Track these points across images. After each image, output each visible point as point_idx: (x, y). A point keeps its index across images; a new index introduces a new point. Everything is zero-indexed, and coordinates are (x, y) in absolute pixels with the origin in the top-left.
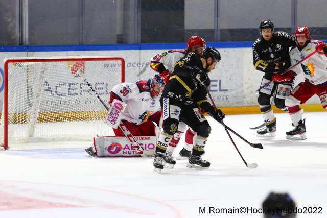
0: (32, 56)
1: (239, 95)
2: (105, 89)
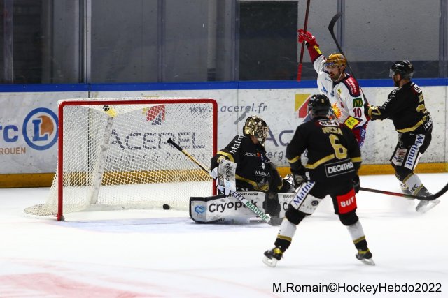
0: (96, 97)
1: (369, 149)
2: (191, 140)
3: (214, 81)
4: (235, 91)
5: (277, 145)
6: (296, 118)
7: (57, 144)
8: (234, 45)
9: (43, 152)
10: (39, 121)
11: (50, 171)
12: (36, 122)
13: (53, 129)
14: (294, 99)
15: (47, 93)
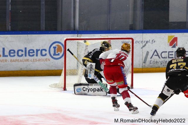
3: (132, 29)
4: (141, 34)
5: (160, 58)
6: (168, 46)
7: (64, 57)
8: (141, 14)
9: (57, 60)
10: (56, 47)
11: (61, 69)
12: (55, 48)
13: (62, 51)
14: (167, 37)
15: (59, 35)
